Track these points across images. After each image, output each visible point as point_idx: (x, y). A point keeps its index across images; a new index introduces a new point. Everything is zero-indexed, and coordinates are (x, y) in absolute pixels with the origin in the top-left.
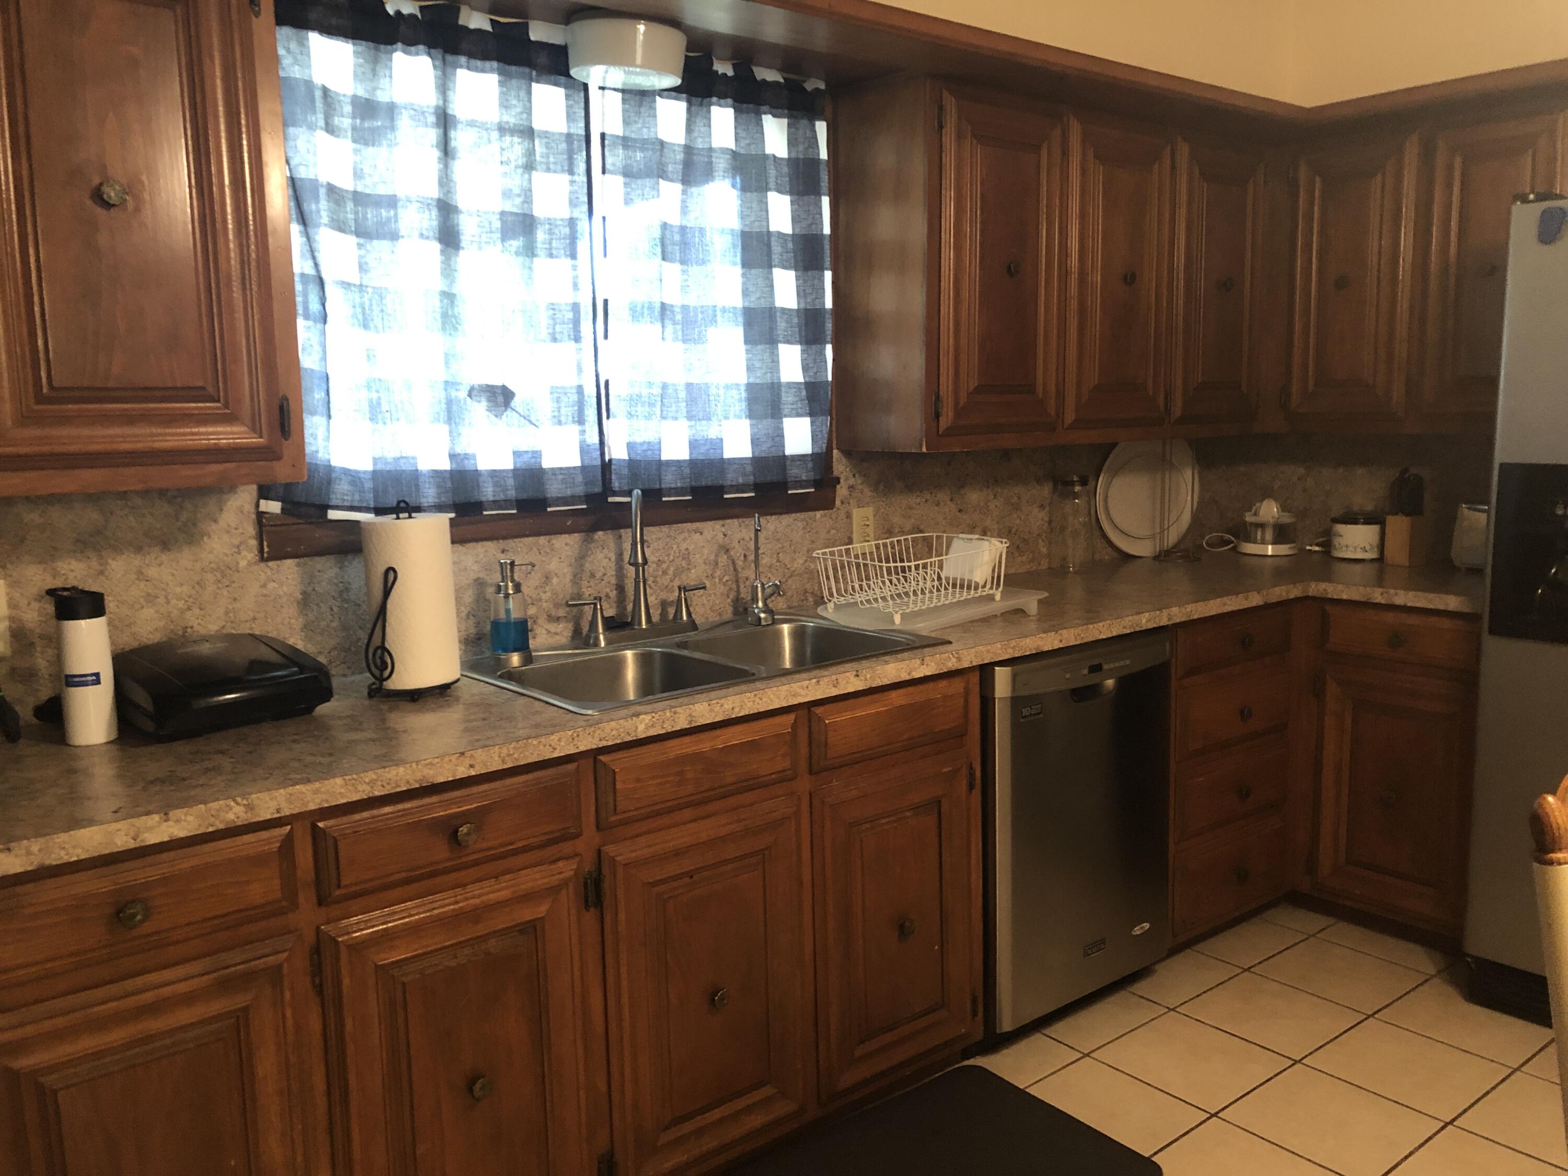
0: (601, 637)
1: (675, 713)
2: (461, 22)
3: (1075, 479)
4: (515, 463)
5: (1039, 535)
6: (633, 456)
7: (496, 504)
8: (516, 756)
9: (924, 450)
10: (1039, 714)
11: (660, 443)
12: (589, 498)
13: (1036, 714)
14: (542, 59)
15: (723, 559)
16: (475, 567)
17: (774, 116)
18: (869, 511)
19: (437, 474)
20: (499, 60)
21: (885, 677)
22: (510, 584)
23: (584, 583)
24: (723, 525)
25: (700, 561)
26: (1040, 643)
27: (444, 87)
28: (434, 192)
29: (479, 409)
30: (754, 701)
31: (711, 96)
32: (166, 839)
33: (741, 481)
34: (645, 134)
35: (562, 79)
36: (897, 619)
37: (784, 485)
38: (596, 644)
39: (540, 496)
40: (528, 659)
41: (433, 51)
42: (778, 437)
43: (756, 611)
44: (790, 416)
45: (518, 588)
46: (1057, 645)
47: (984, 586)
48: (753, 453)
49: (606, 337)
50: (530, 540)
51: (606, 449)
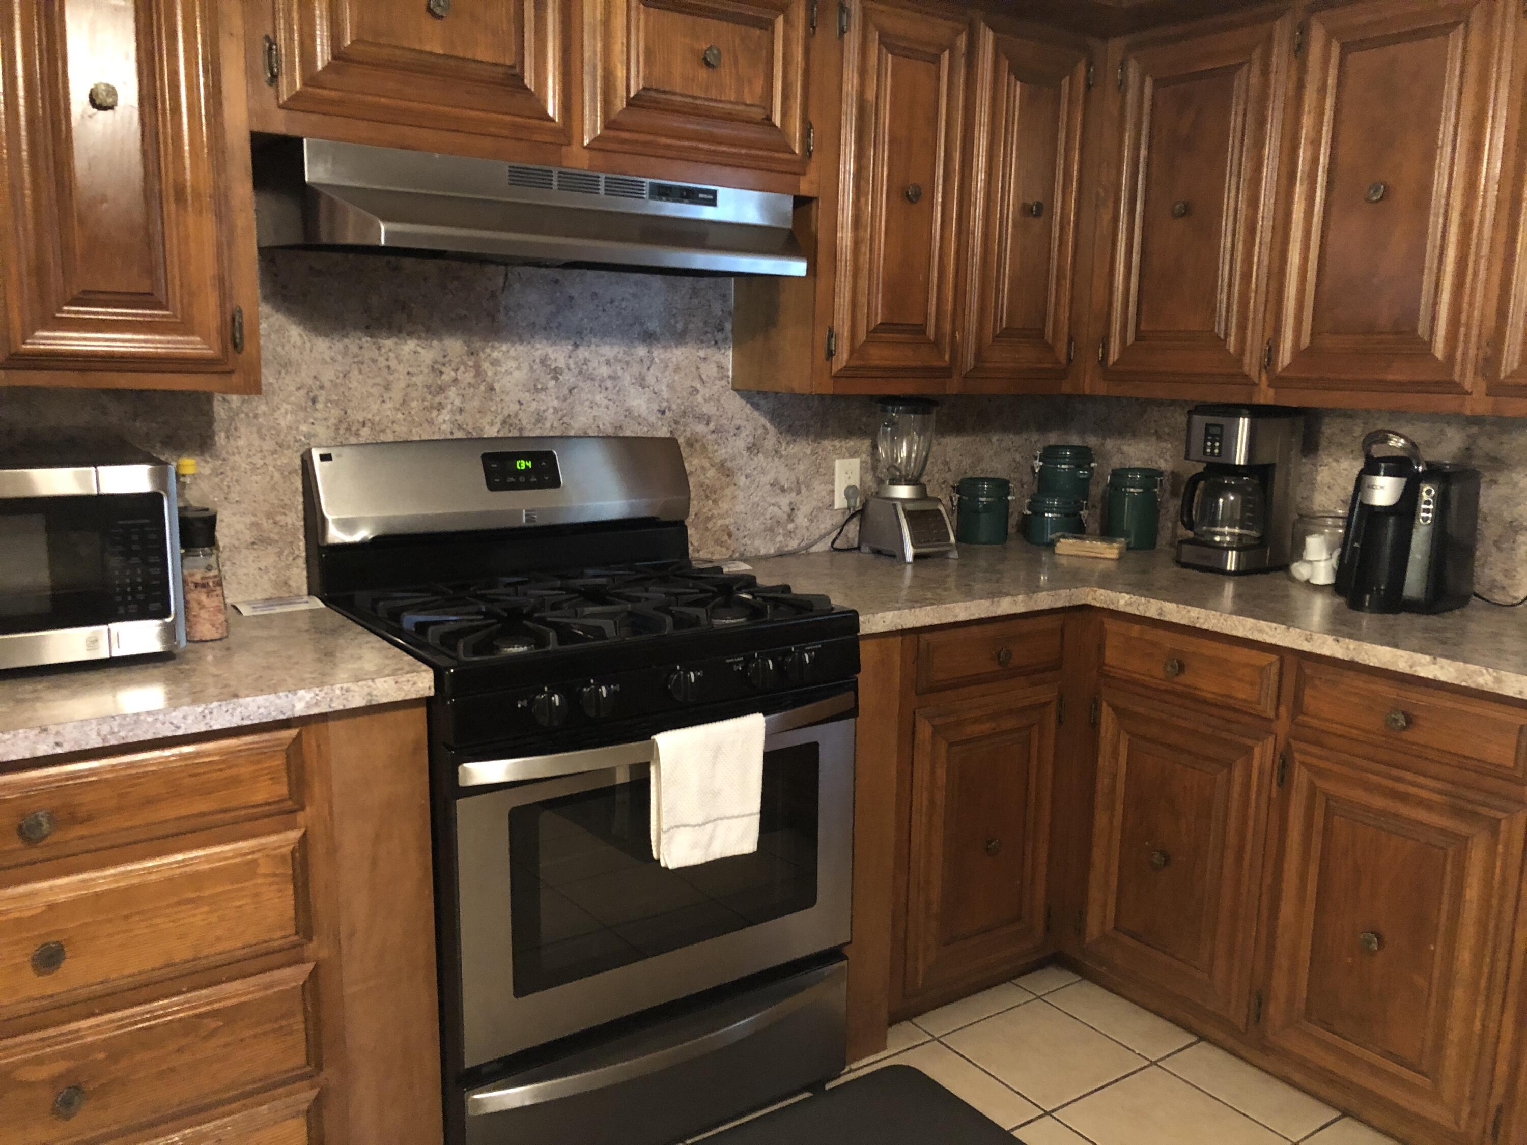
32: (1431, 677)
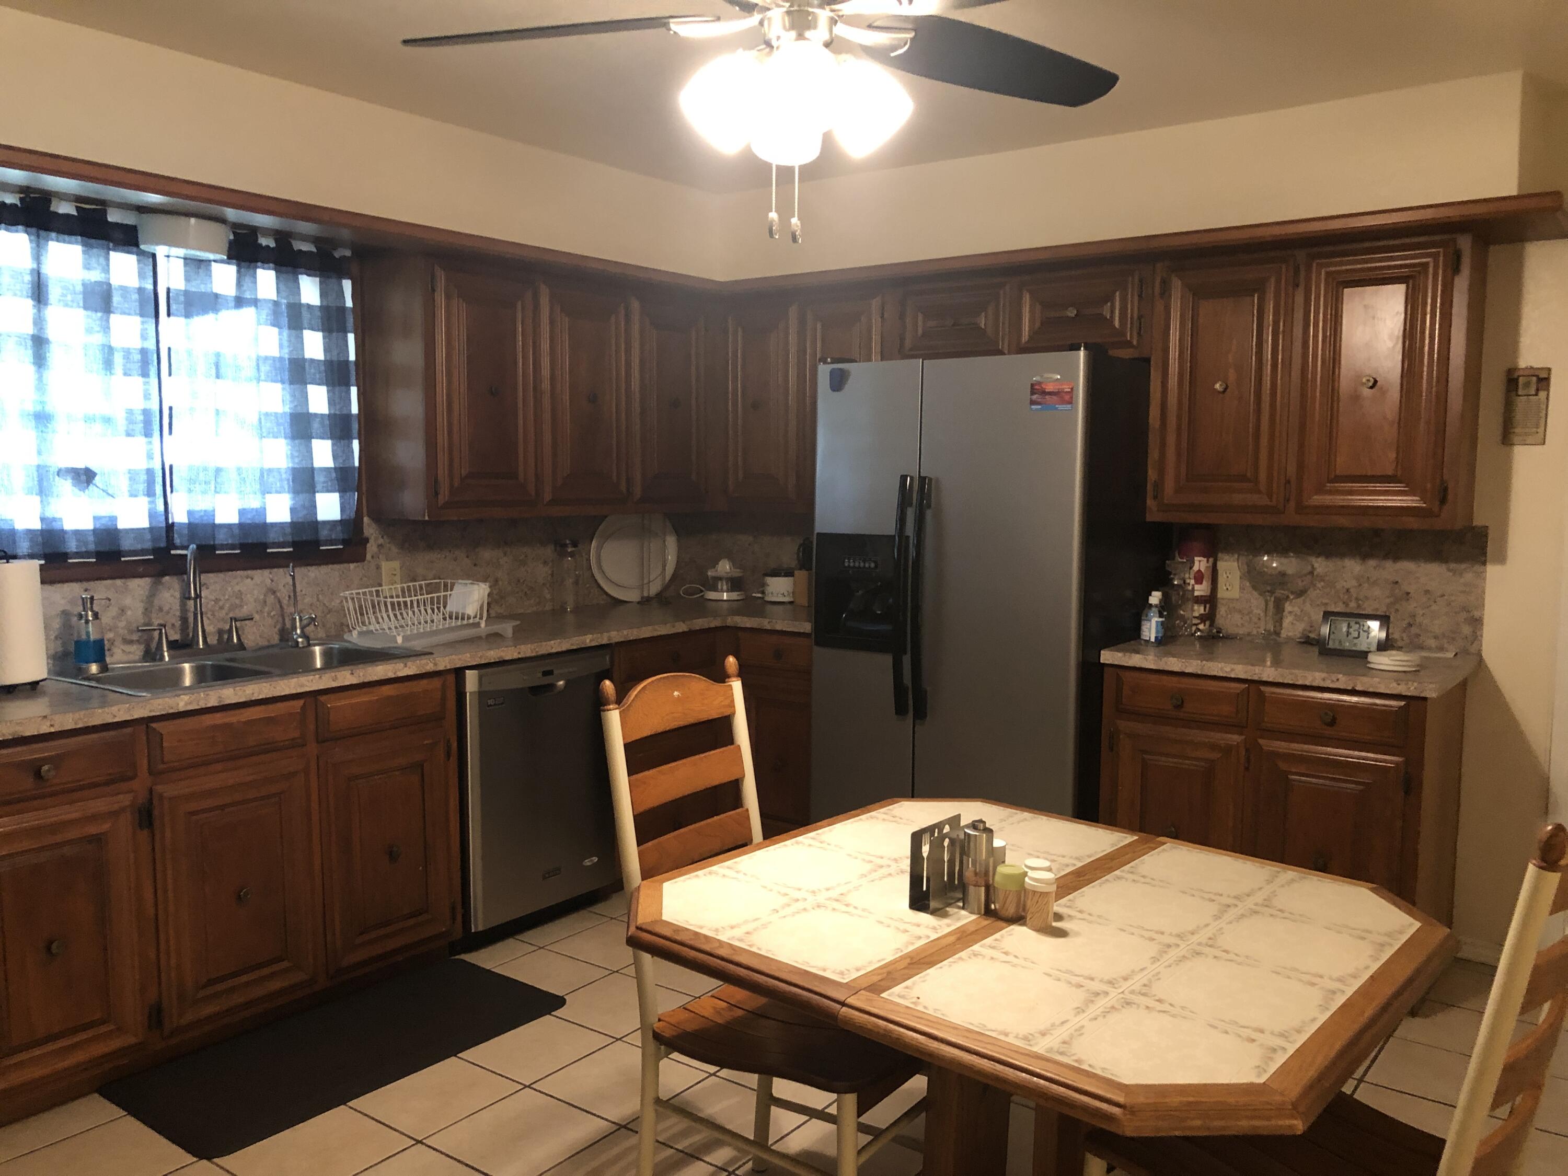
0: (166, 654)
1: (207, 695)
2: (52, 209)
3: (568, 542)
4: (95, 525)
5: (543, 584)
6: (192, 520)
7: (78, 555)
8: (85, 720)
9: (427, 518)
10: (502, 704)
11: (214, 511)
12: (155, 551)
13: (499, 704)
14: (118, 235)
15: (271, 599)
16: (63, 602)
17: (309, 275)
18: (396, 564)
19: (29, 531)
20: (82, 235)
21: (375, 675)
22: (90, 613)
23: (154, 615)
24: (270, 573)
25: (252, 600)
26: (502, 654)
27: (37, 258)
28: (30, 330)
29: (65, 486)
30: (269, 689)
31: (257, 261)
33: (281, 540)
34: (203, 288)
35: (135, 249)
36: (400, 640)
37: (317, 543)
38: (162, 657)
39: (114, 548)
40: (104, 668)
41: (29, 229)
42: (312, 507)
43: (295, 637)
44: (322, 492)
45: (96, 616)
46: (516, 656)
47: (475, 617)
48: (291, 519)
49: (170, 433)
50: (109, 582)
51: (170, 515)
